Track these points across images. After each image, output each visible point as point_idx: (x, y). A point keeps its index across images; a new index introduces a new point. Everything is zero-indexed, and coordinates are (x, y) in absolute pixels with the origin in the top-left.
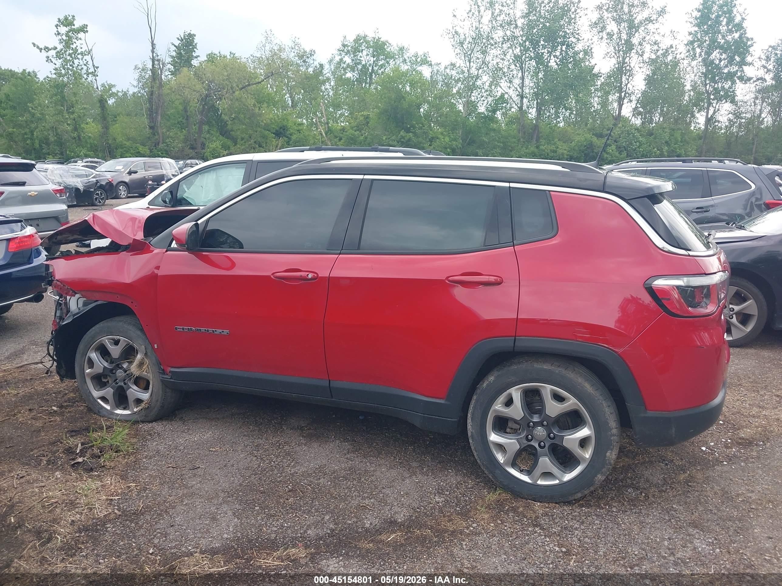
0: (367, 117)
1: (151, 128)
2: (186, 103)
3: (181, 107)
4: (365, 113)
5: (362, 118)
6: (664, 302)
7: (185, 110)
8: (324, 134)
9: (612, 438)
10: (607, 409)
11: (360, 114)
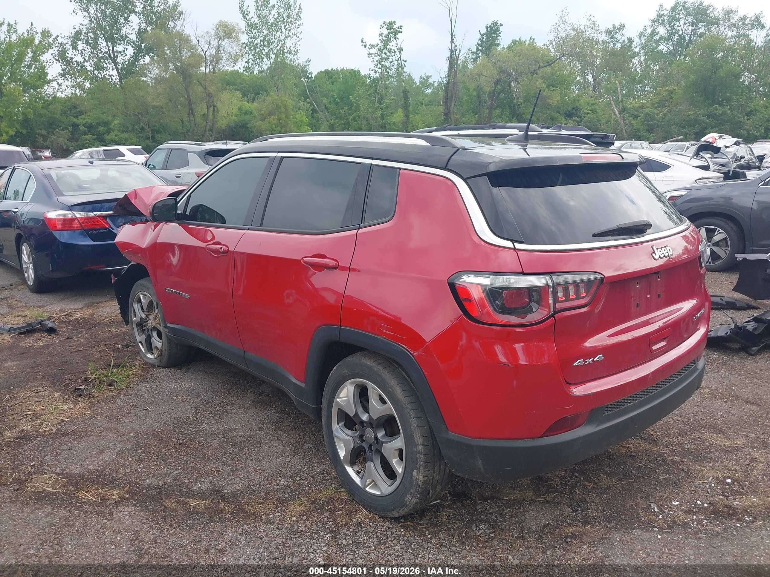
0: (671, 92)
1: (445, 114)
2: (479, 89)
3: (475, 93)
4: (669, 88)
5: (665, 93)
6: (465, 304)
7: (479, 96)
8: (617, 113)
9: (418, 456)
10: (414, 421)
11: (664, 89)
